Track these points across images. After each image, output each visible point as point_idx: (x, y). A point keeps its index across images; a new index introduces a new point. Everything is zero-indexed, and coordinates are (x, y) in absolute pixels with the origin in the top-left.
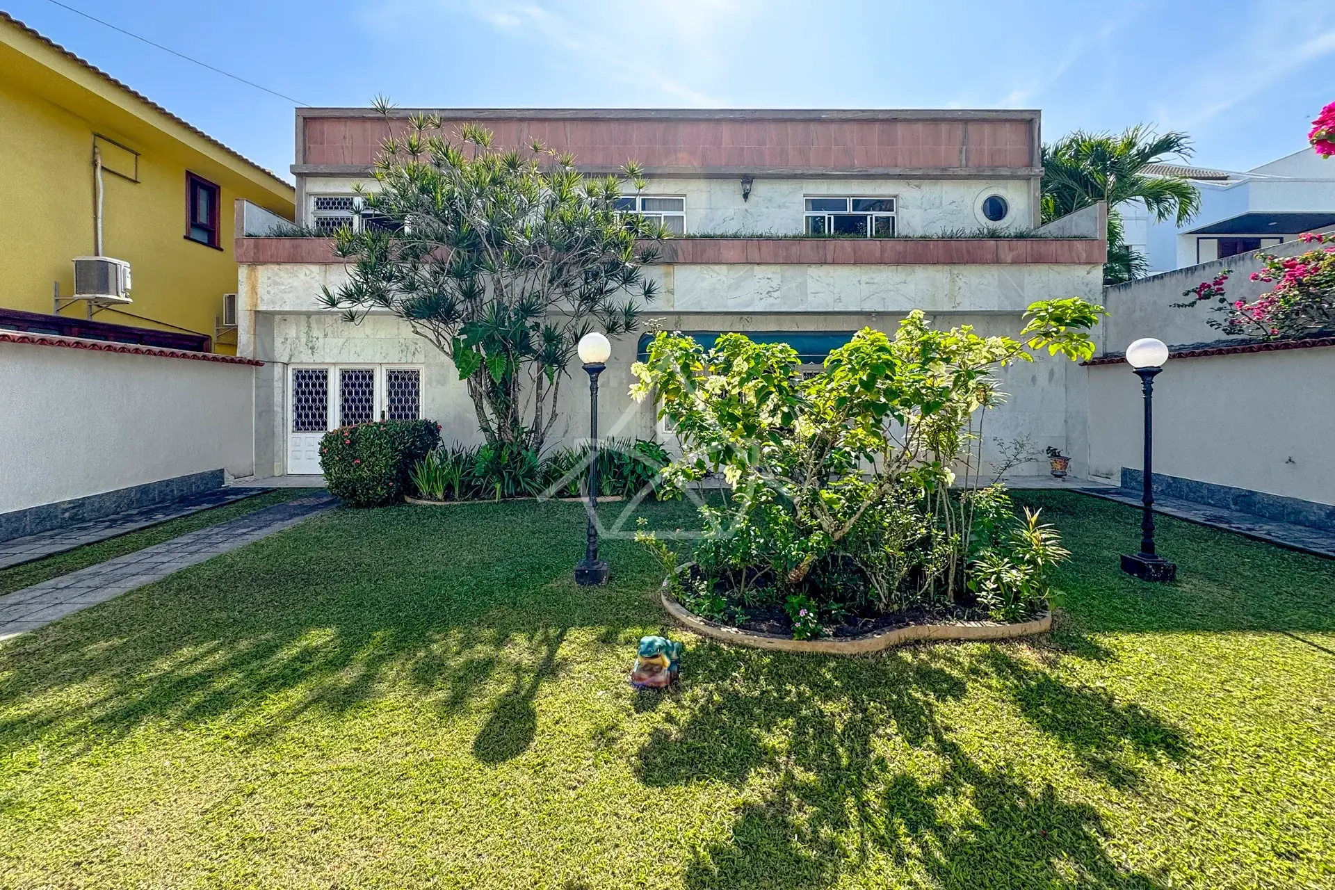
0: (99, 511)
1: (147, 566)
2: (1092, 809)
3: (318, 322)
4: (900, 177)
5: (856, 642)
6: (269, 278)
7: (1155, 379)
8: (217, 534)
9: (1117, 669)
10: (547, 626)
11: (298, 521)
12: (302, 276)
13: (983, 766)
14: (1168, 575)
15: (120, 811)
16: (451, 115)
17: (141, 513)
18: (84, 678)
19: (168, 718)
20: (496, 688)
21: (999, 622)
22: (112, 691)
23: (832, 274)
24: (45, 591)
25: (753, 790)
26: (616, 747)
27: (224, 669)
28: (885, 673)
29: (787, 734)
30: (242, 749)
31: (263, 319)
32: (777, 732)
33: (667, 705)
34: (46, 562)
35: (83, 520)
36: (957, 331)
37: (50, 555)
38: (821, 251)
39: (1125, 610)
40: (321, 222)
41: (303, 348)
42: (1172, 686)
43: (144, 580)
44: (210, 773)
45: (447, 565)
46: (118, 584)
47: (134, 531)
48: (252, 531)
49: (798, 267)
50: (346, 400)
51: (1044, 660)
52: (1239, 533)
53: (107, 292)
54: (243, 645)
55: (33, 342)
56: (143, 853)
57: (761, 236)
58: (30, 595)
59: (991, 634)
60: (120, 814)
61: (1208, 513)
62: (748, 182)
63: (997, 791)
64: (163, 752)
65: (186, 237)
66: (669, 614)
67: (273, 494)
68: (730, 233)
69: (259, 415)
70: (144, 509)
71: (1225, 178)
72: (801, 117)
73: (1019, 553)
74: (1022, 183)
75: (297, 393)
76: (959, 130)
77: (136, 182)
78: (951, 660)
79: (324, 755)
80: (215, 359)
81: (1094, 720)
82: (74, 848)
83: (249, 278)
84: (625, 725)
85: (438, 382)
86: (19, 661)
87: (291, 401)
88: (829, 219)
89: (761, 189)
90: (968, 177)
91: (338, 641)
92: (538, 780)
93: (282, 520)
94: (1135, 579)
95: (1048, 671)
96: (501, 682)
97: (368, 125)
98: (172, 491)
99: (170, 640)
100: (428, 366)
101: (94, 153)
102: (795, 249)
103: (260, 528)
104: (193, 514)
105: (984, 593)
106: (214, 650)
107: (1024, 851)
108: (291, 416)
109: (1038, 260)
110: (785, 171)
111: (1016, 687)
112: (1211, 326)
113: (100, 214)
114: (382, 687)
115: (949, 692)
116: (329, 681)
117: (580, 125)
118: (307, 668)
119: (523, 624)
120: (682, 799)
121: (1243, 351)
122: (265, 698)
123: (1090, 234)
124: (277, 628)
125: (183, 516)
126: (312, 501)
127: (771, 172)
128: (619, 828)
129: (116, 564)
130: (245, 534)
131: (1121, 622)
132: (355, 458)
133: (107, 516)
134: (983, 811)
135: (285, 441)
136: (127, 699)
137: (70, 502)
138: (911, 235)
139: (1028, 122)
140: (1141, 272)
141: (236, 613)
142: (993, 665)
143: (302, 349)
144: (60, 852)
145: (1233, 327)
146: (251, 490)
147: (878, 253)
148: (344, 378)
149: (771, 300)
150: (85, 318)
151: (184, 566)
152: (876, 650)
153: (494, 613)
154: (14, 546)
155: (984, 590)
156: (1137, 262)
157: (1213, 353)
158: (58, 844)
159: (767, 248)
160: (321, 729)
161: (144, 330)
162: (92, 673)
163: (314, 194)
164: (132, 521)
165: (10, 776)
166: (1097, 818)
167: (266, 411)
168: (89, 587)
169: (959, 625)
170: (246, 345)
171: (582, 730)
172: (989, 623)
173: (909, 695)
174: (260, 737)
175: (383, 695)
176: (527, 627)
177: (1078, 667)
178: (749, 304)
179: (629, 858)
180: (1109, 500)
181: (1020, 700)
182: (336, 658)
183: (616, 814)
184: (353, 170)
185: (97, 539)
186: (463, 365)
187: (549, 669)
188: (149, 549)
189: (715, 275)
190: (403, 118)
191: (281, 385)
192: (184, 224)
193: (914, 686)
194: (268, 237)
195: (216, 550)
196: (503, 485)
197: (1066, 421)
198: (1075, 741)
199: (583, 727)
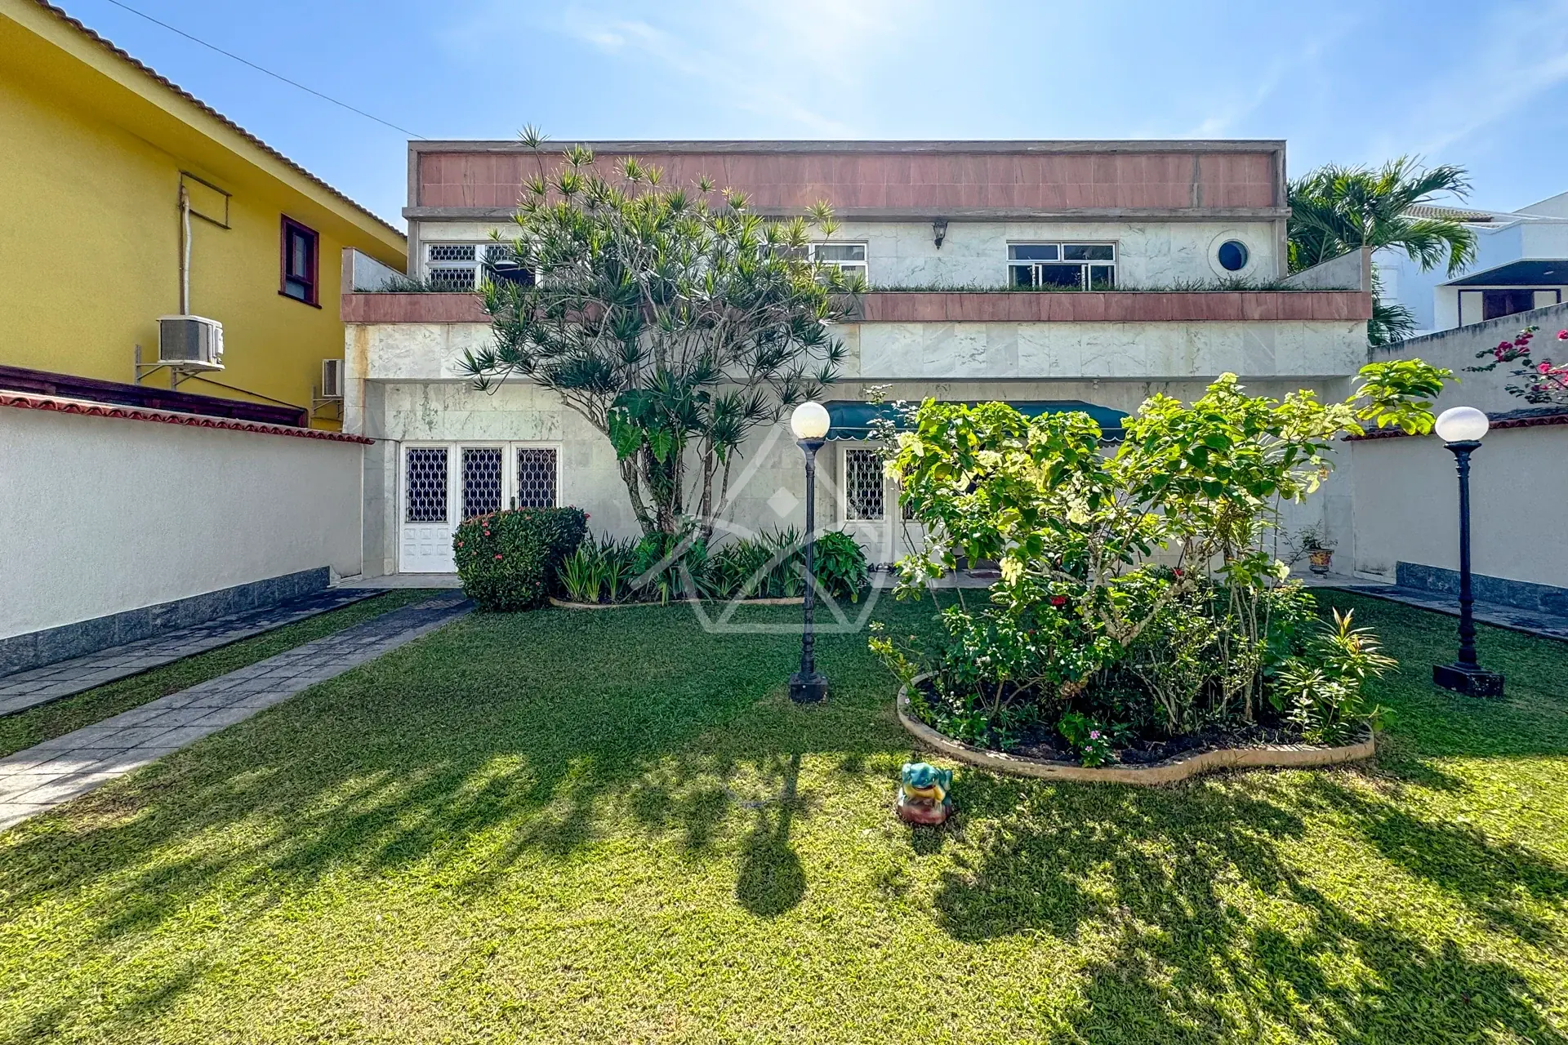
0: (193, 616)
1: (271, 682)
2: (1513, 970)
3: (438, 392)
4: (1121, 219)
5: (1155, 770)
6: (381, 341)
7: (1472, 455)
8: (341, 643)
9: (1477, 802)
10: (775, 752)
11: (431, 628)
12: (420, 337)
13: (1360, 918)
14: (1494, 688)
15: (341, 975)
16: (607, 148)
17: (244, 620)
18: (242, 815)
19: (359, 863)
20: (740, 826)
21: (1318, 745)
22: (281, 830)
23: (1047, 334)
24: (160, 712)
25: (1093, 948)
26: (909, 897)
27: (406, 804)
28: (1200, 807)
29: (1109, 880)
30: (462, 900)
31: (374, 388)
32: (1097, 878)
33: (950, 845)
34: (147, 678)
35: (176, 628)
36: (1293, 397)
37: (150, 670)
38: (1034, 304)
39: (1456, 731)
40: (436, 274)
41: (420, 425)
42: (1550, 822)
43: (273, 698)
44: (434, 929)
45: (629, 680)
46: (244, 703)
47: (240, 641)
48: (381, 639)
49: (1006, 325)
50: (469, 485)
51: (1384, 790)
52: (1557, 639)
53: (196, 356)
54: (419, 775)
55: (125, 416)
56: (388, 1025)
57: (962, 289)
58: (143, 716)
59: (1310, 760)
60: (343, 979)
61: (1513, 616)
62: (941, 227)
63: (1389, 948)
64: (368, 905)
65: (281, 293)
66: (916, 737)
67: (391, 596)
68: (924, 286)
69: (368, 502)
70: (243, 614)
71: (1488, 220)
72: (1005, 149)
73: (1333, 663)
74: (1265, 226)
75: (411, 476)
76: (1189, 163)
77: (226, 227)
78: (1272, 791)
79: (562, 906)
80: (311, 435)
81: (1473, 863)
82: (303, 1020)
83: (358, 340)
84: (909, 869)
85: (580, 463)
86: (156, 795)
87: (404, 485)
88: (1037, 269)
89: (956, 235)
90: (1203, 219)
91: (531, 770)
92: (831, 936)
93: (413, 626)
94: (1453, 693)
95: (1393, 804)
96: (742, 818)
97: (493, 160)
98: (273, 593)
99: (330, 770)
100: (567, 444)
101: (181, 194)
102: (1004, 304)
103: (390, 636)
104: (303, 620)
105: (1296, 711)
106: (385, 783)
107: (1450, 1021)
108: (403, 503)
109: (1291, 316)
110: (985, 213)
111: (1363, 822)
112: (1512, 393)
113: (187, 266)
114: (603, 825)
115: (1284, 829)
116: (537, 817)
117: (742, 158)
118: (505, 802)
119: (745, 750)
120: (1012, 958)
121: (1552, 422)
122: (465, 838)
123: (1353, 285)
124: (453, 755)
125: (292, 623)
126: (440, 604)
127: (968, 214)
128: (948, 993)
129: (232, 680)
130: (374, 643)
131: (1458, 745)
132: (496, 553)
133: (203, 623)
134: (1381, 971)
135: (396, 534)
136: (301, 840)
137: (162, 606)
138: (1140, 287)
139: (1271, 154)
140: (1407, 331)
141: (398, 737)
142: (1325, 797)
143: (417, 424)
144: (286, 1024)
145: (1537, 394)
146: (363, 591)
147: (1101, 309)
148: (467, 458)
149: (975, 365)
150: (169, 388)
151: (315, 681)
152: (1178, 779)
153: (705, 736)
154: (105, 658)
155: (1297, 707)
156: (1400, 318)
157: (1513, 425)
158: (281, 1014)
159: (970, 304)
160: (549, 876)
161: (233, 402)
162: (251, 808)
163: (430, 242)
164: (235, 629)
165: (194, 933)
166: (1521, 981)
167: (375, 497)
168: (210, 707)
169: (1270, 749)
170: (353, 420)
171: (861, 876)
172: (1304, 747)
173: (1238, 833)
174: (479, 886)
175: (606, 835)
176: (753, 753)
177: (1427, 798)
178: (951, 368)
179: (974, 1030)
180: (1387, 600)
181: (1373, 838)
182: (534, 789)
183: (940, 977)
184: (476, 213)
185: (200, 650)
186: (621, 442)
187: (794, 805)
188: (265, 662)
189: (908, 335)
190: (556, 152)
191: (392, 466)
192: (279, 277)
193: (1240, 822)
194: (380, 293)
195: (346, 662)
196: (670, 584)
197: (1325, 507)
198: (1461, 887)
199: (861, 874)
